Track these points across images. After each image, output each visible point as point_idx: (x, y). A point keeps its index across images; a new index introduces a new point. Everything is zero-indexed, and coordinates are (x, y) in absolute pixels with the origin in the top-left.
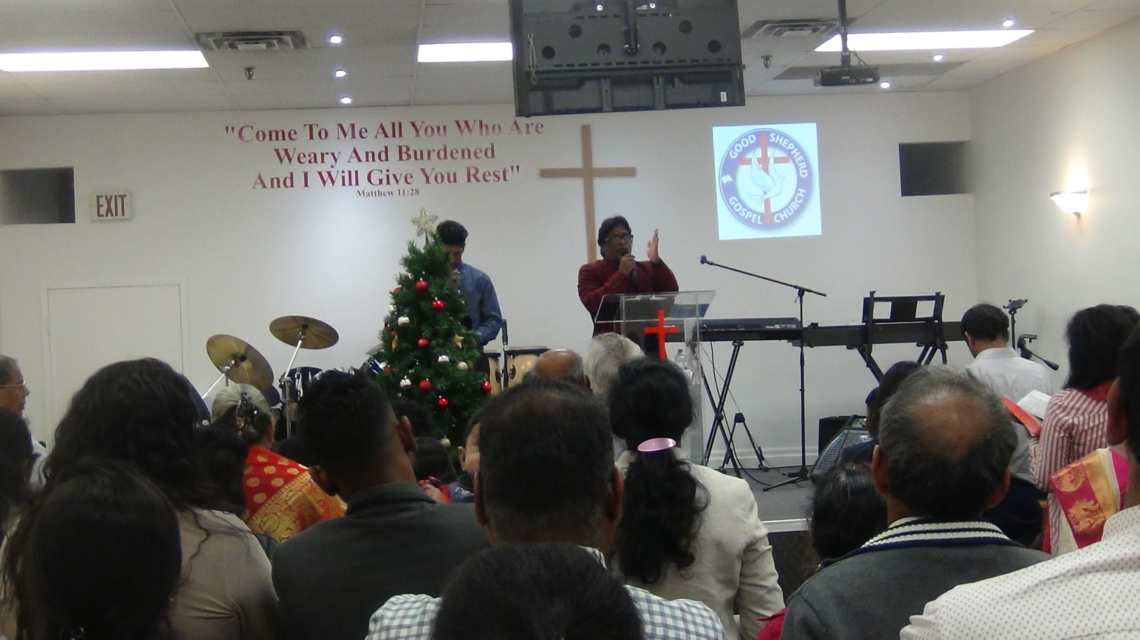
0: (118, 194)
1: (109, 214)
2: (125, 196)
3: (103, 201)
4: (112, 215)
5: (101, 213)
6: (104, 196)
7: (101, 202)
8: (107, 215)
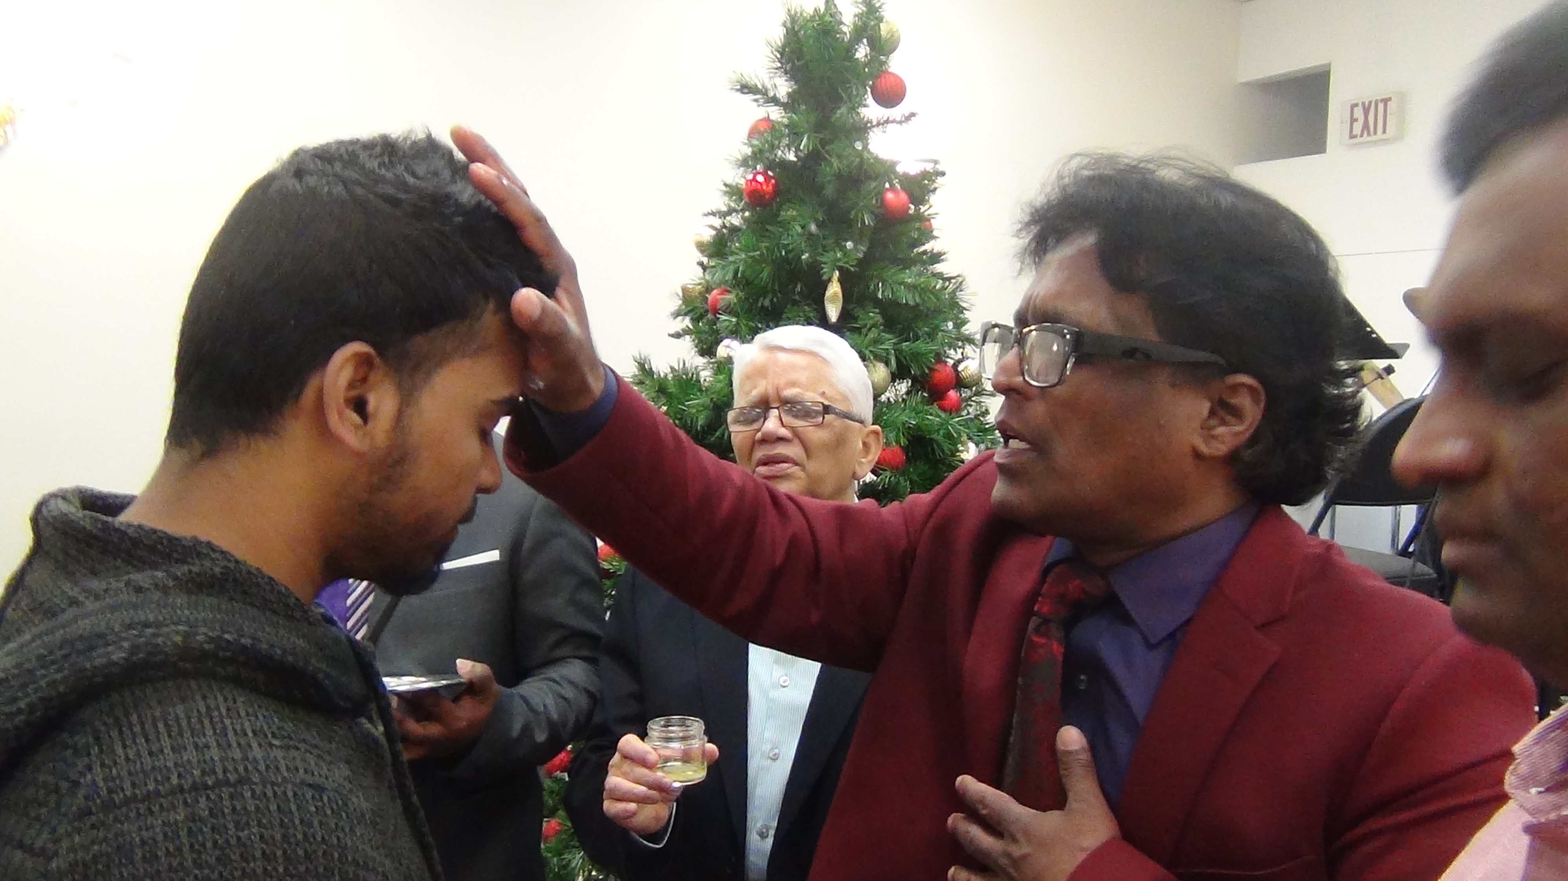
0: (1379, 98)
1: (1365, 134)
2: (1390, 99)
3: (1359, 113)
4: (1369, 134)
5: (1355, 133)
6: (1360, 104)
7: (1355, 116)
8: (1362, 136)
